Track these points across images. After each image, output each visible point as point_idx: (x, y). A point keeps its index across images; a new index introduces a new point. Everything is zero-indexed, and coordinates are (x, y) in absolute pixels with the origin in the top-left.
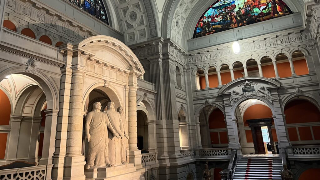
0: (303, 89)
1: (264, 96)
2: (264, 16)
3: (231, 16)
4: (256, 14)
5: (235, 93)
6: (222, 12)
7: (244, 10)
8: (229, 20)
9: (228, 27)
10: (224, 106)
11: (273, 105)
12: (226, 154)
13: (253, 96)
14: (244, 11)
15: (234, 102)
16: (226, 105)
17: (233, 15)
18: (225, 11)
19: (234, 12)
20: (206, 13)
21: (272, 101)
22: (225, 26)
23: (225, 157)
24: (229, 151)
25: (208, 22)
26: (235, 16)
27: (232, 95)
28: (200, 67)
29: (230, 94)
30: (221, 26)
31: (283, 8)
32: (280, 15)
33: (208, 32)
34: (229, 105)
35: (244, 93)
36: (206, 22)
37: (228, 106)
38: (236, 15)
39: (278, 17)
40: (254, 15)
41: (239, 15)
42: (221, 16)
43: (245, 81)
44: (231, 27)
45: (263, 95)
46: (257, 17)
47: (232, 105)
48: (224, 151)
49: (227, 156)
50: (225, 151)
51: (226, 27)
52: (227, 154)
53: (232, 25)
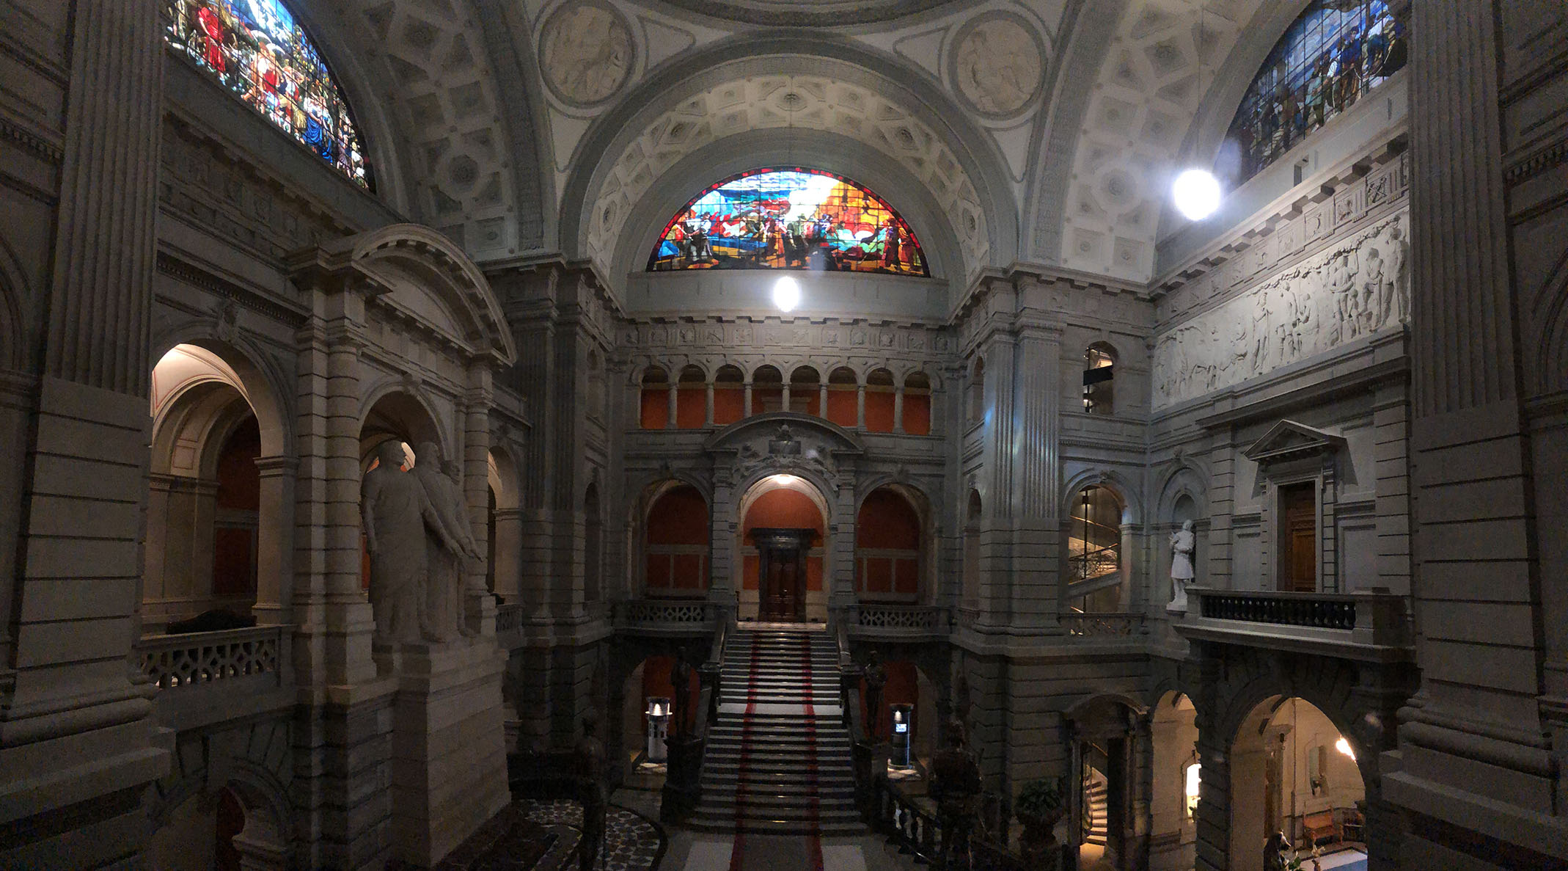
0: (913, 469)
1: (822, 472)
2: (861, 259)
3: (772, 229)
4: (843, 248)
5: (748, 453)
6: (750, 212)
7: (812, 225)
8: (765, 240)
9: (758, 260)
10: (713, 486)
11: (838, 497)
12: (699, 617)
13: (794, 467)
14: (811, 229)
15: (743, 476)
16: (719, 481)
17: (780, 230)
18: (759, 212)
19: (783, 221)
20: (699, 202)
21: (838, 486)
22: (752, 256)
23: (695, 627)
24: (710, 613)
25: (701, 229)
26: (783, 235)
27: (739, 455)
28: (659, 361)
29: (735, 454)
30: (740, 254)
31: (912, 254)
32: (902, 270)
33: (697, 262)
34: (727, 483)
35: (773, 455)
36: (695, 229)
37: (724, 485)
38: (788, 233)
39: (896, 273)
40: (837, 248)
41: (796, 234)
42: (743, 224)
43: (782, 422)
44: (767, 264)
45: (820, 467)
46: (845, 255)
47: (735, 485)
48: (695, 609)
49: (701, 623)
50: (698, 611)
51: (754, 259)
52: (702, 619)
53: (771, 257)
